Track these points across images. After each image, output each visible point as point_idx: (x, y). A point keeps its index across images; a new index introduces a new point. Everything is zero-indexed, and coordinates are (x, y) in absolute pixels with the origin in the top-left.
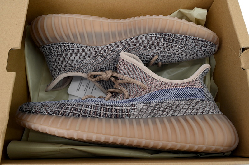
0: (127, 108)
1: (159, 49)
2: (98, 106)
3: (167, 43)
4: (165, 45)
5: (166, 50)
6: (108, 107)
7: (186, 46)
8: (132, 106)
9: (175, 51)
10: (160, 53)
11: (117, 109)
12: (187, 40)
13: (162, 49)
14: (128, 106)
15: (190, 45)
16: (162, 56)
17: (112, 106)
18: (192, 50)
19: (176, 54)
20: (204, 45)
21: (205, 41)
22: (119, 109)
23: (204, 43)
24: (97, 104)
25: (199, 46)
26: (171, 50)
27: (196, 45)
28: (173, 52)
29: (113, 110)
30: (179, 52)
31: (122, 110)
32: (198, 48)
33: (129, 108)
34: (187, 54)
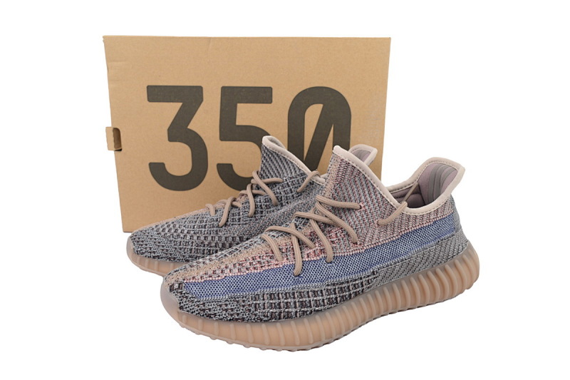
0: (367, 279)
1: (220, 237)
2: (329, 288)
3: (211, 249)
4: (213, 244)
5: (210, 238)
6: (344, 285)
7: (181, 247)
8: (374, 274)
9: (195, 238)
10: (217, 231)
11: (355, 285)
12: (184, 256)
13: (217, 238)
14: (368, 276)
15: (176, 248)
16: (213, 227)
17: (348, 282)
18: (171, 241)
19: (192, 232)
20: (154, 252)
21: (154, 257)
22: (358, 284)
23: (156, 254)
24: (328, 285)
25: (163, 250)
26: (202, 238)
27: (167, 250)
28: (198, 235)
29: (351, 288)
30: (188, 237)
31: (362, 283)
32: (163, 246)
33: (370, 278)
34: (175, 234)
